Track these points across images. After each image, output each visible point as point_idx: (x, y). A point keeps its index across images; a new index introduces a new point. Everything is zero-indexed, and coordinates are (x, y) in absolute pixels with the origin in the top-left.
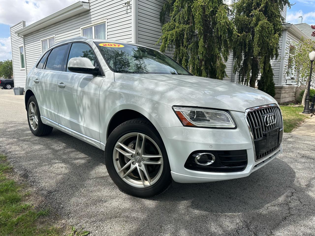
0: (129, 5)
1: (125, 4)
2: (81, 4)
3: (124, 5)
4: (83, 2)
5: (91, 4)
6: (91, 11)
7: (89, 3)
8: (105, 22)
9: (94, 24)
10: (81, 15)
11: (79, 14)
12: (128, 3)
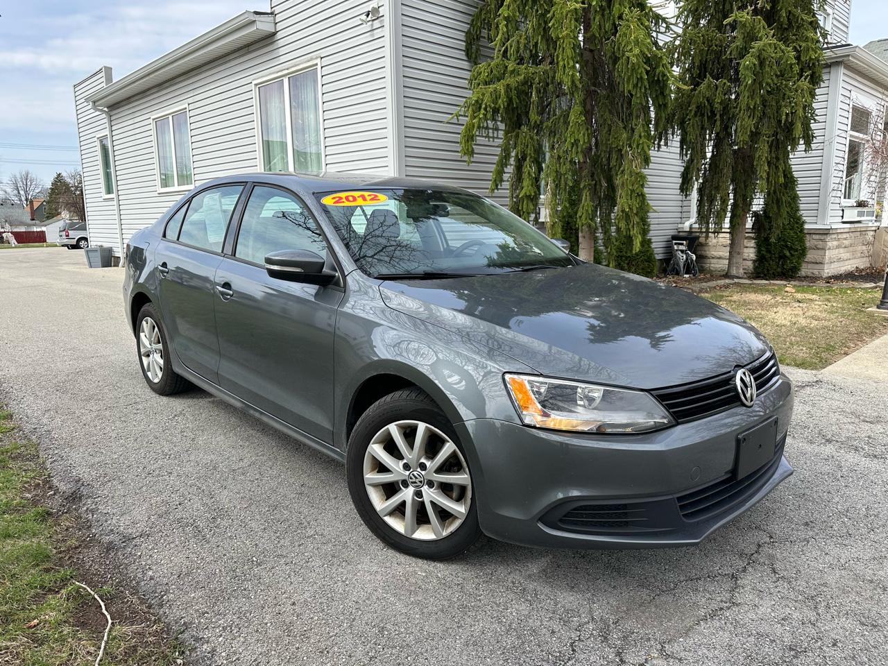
0: (378, 18)
1: (368, 16)
2: (253, 17)
3: (364, 17)
4: (256, 13)
5: (277, 16)
6: (279, 35)
7: (272, 13)
8: (317, 64)
9: (286, 72)
10: (252, 48)
11: (248, 45)
12: (374, 14)
